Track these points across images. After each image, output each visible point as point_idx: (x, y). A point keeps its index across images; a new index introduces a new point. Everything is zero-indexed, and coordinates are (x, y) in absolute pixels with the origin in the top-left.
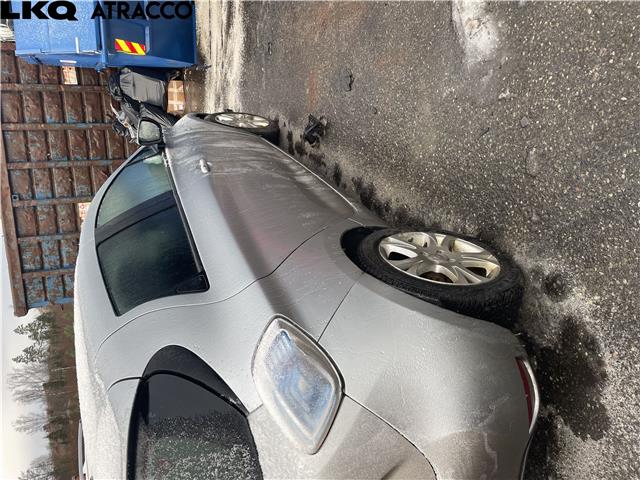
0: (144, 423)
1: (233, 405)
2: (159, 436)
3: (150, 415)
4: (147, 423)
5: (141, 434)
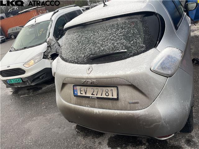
0: (143, 16)
1: (157, 43)
2: (141, 21)
3: (146, 17)
4: (144, 17)
5: (140, 16)
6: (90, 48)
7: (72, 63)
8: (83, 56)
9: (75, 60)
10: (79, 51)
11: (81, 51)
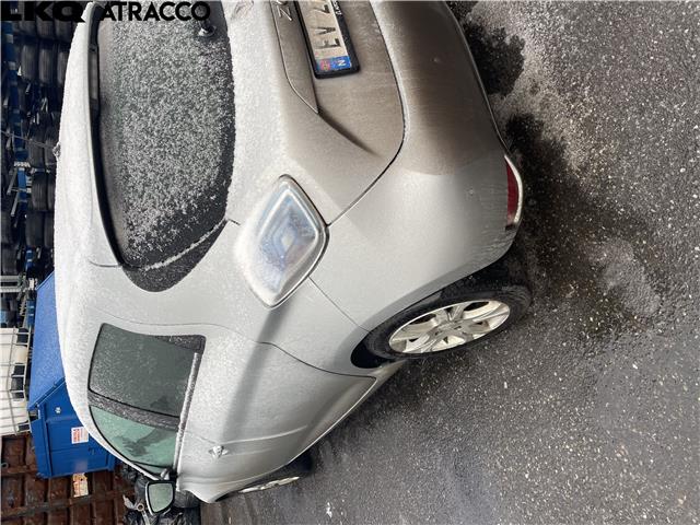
6: (176, 47)
7: (232, 96)
8: (202, 60)
9: (218, 89)
10: (185, 82)
11: (185, 75)
